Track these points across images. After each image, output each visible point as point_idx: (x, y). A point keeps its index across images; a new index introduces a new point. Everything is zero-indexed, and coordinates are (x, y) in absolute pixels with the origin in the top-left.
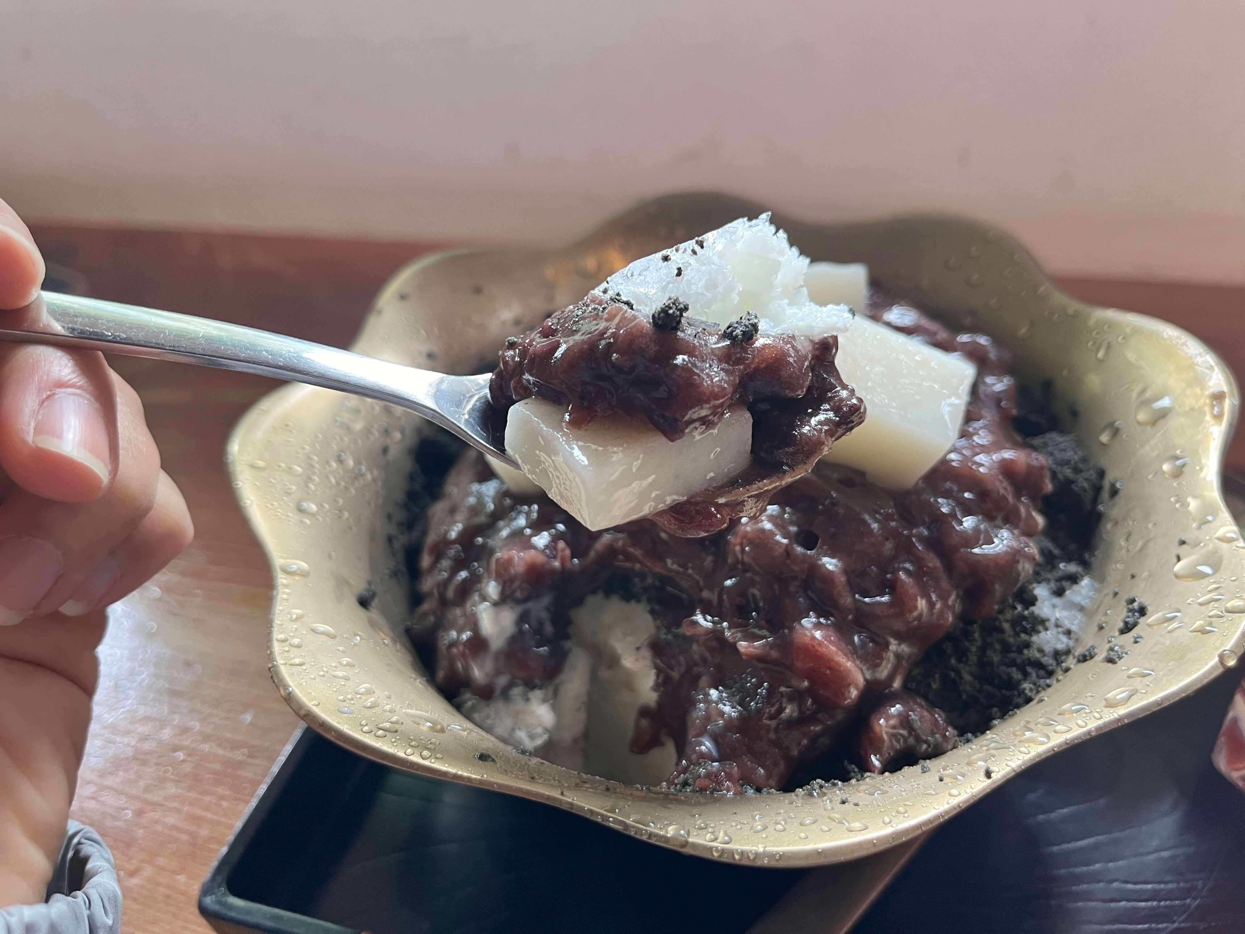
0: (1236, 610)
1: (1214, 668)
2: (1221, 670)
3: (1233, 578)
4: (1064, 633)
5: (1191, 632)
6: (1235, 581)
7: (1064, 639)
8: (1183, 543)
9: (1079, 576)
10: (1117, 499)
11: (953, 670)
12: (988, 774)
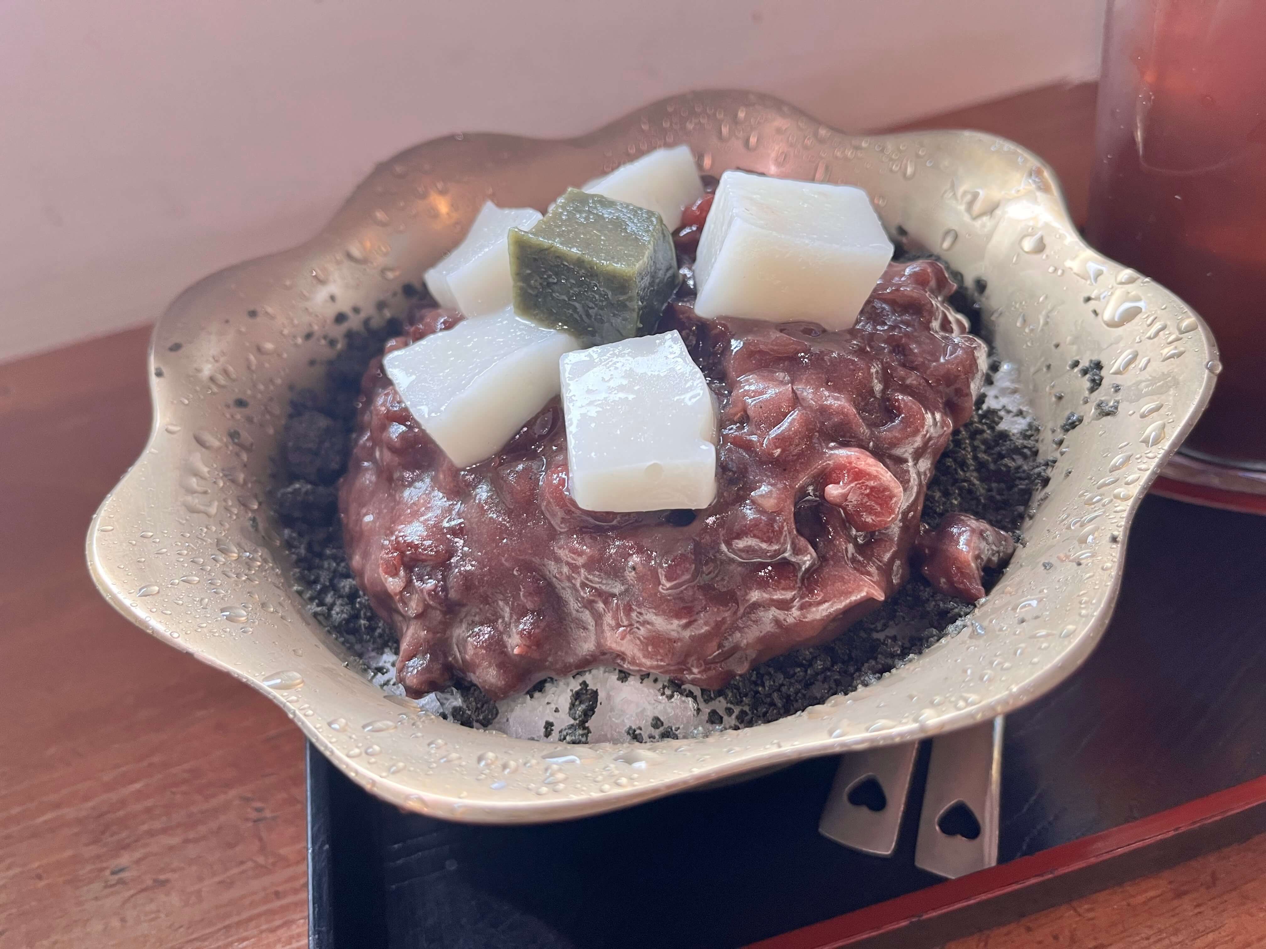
0: (1188, 329)
1: (1209, 379)
2: (1215, 380)
3: (1163, 307)
4: (1017, 415)
5: (1163, 361)
6: (1165, 308)
7: (1020, 420)
8: (1088, 299)
9: (997, 364)
10: (988, 291)
11: (965, 481)
12: (1114, 540)
